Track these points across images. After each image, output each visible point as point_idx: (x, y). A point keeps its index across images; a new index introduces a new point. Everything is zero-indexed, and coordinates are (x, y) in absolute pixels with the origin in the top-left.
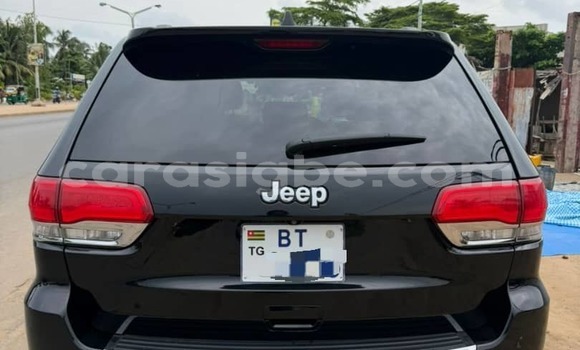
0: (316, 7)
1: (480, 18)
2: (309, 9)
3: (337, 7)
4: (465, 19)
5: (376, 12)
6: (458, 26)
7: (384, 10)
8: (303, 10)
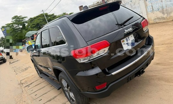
0: (14, 22)
1: (53, 15)
2: (13, 23)
3: (20, 21)
4: (50, 16)
5: (29, 19)
6: (49, 18)
7: (31, 18)
8: (11, 24)
